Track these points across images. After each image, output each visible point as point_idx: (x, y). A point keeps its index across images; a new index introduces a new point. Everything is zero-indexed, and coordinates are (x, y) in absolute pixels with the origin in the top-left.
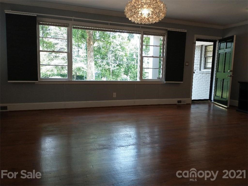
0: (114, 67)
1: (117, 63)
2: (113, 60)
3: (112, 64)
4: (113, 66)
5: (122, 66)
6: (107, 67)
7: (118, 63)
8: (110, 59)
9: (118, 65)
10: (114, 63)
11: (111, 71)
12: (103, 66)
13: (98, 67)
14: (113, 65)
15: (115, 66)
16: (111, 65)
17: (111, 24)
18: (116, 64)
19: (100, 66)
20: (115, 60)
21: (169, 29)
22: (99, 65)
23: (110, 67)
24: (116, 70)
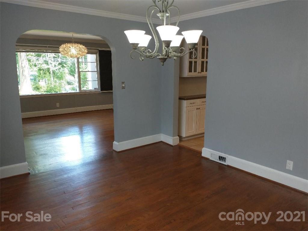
0: (55, 66)
1: (58, 61)
2: (53, 57)
3: (51, 62)
4: (53, 65)
5: (66, 64)
6: (45, 66)
7: (60, 61)
8: (48, 56)
9: (60, 64)
10: (54, 61)
11: (52, 71)
12: (40, 65)
13: (33, 67)
14: (54, 63)
15: (57, 65)
16: (51, 64)
17: (49, 47)
18: (58, 63)
19: (35, 66)
20: (56, 57)
21: (100, 49)
22: (34, 64)
23: (50, 66)
24: (57, 70)
